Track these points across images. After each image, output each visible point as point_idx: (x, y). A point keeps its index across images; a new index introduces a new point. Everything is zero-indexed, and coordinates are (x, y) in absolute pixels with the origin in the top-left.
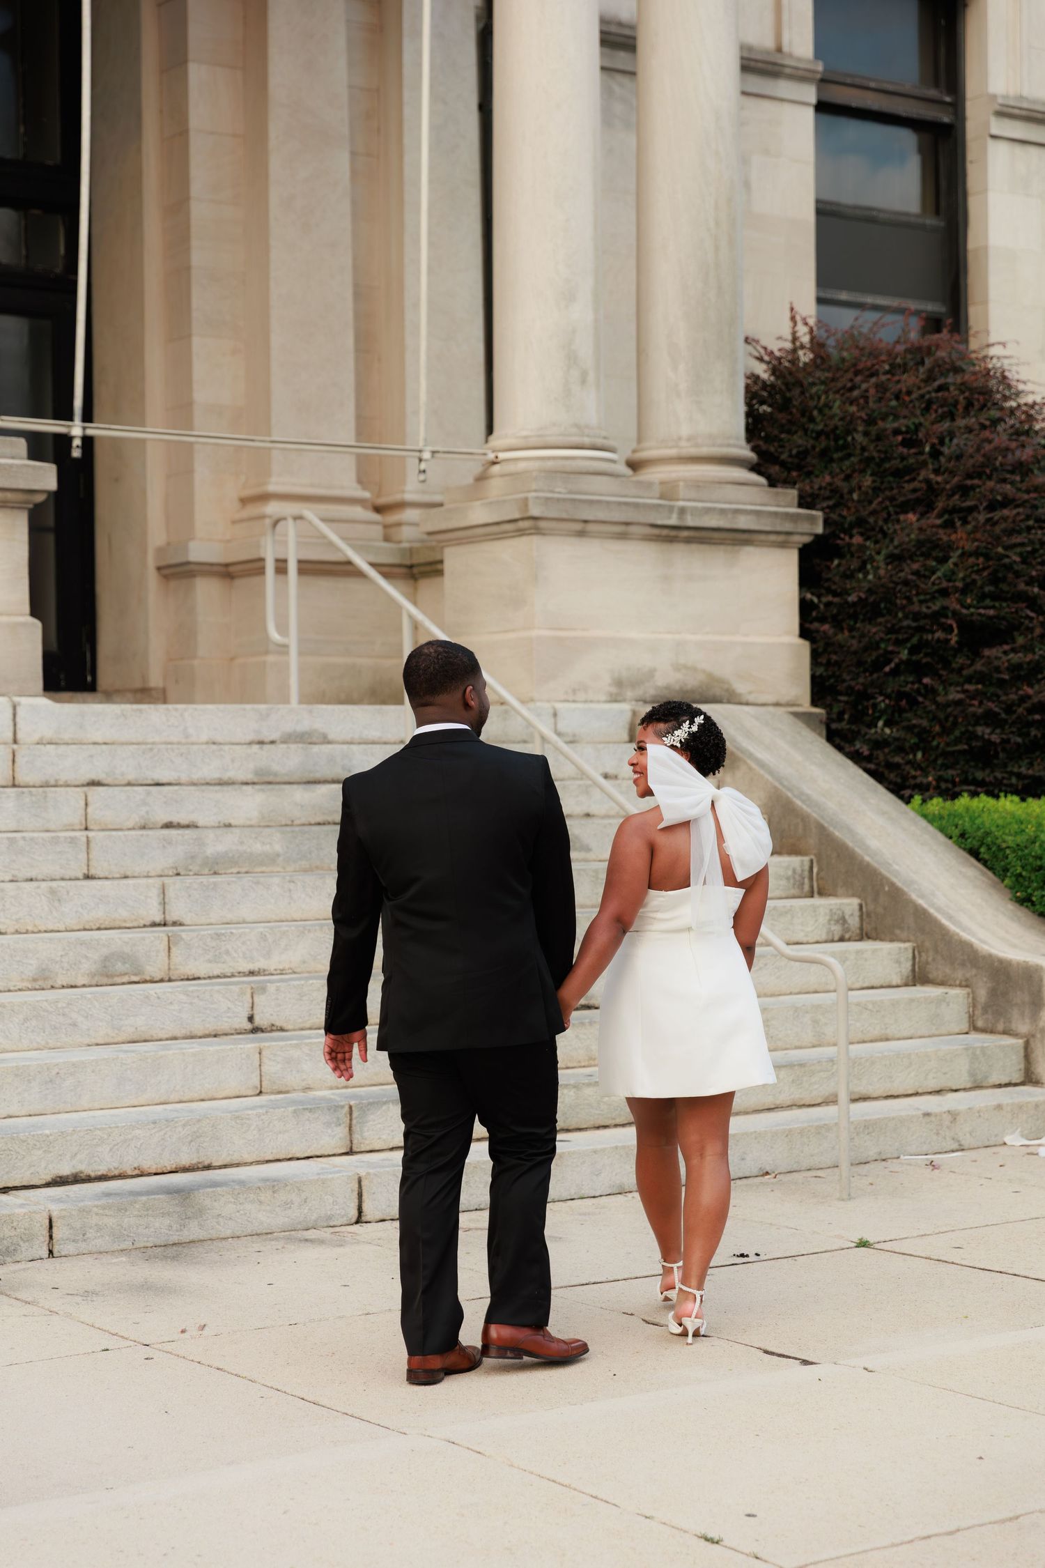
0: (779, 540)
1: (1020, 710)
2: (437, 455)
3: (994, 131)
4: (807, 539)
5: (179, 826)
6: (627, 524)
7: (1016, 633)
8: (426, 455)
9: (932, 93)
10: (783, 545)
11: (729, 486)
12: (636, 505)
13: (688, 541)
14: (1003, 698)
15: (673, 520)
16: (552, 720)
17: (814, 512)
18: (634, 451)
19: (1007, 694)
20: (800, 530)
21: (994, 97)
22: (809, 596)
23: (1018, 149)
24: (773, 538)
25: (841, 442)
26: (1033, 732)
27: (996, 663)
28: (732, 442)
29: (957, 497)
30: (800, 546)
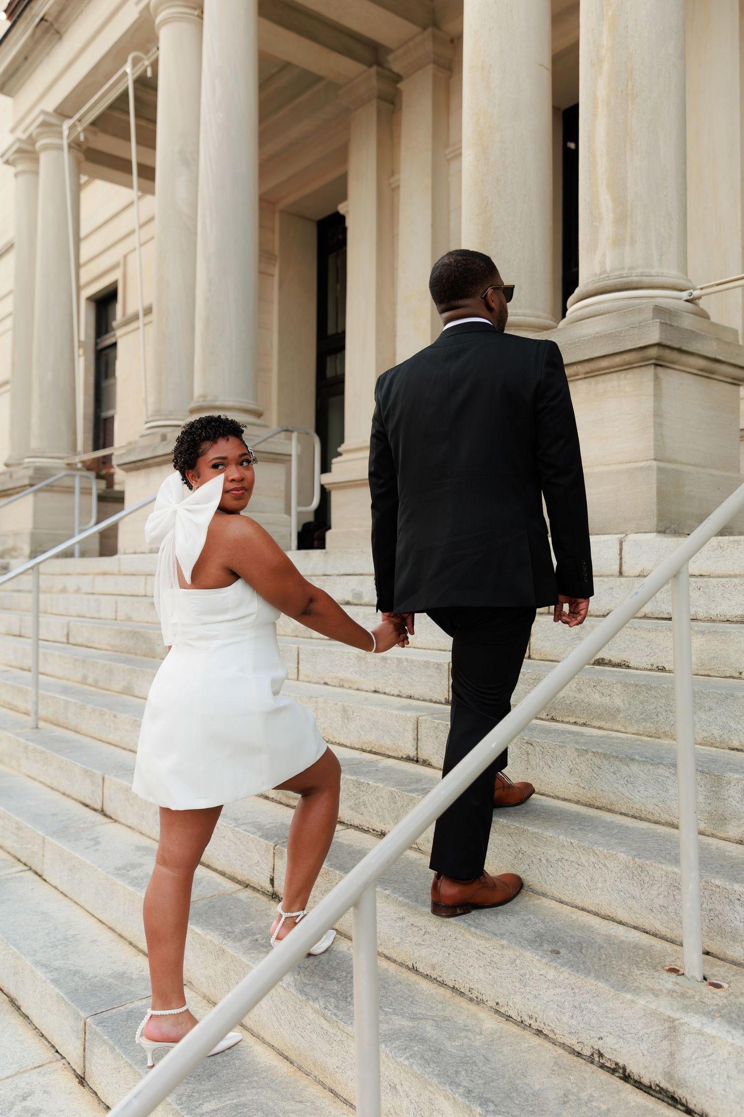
5: (610, 664)
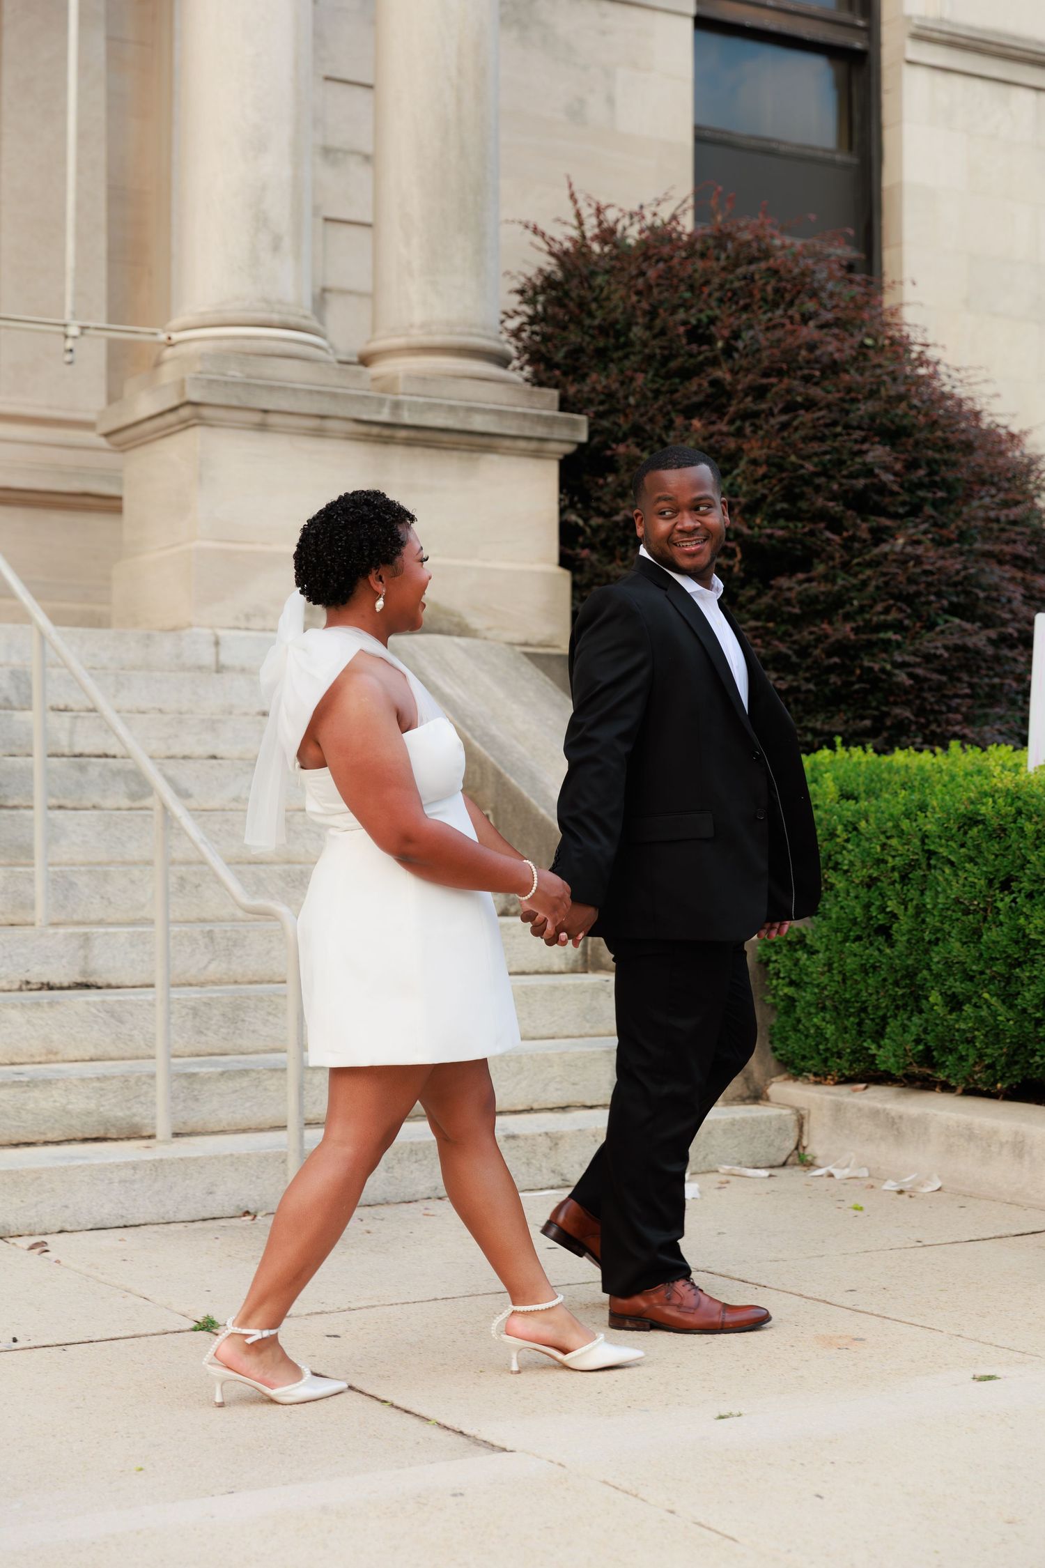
0: (534, 448)
1: (817, 652)
2: (87, 332)
3: (911, 56)
4: (569, 449)
6: (322, 417)
7: (816, 561)
8: (74, 331)
9: (845, 16)
10: (537, 455)
11: (466, 381)
12: (334, 396)
13: (409, 443)
14: (796, 637)
15: (385, 416)
16: (213, 650)
17: (576, 416)
18: (368, 342)
19: (800, 632)
20: (556, 436)
21: (909, 18)
22: (573, 518)
23: (940, 78)
24: (522, 444)
25: (622, 339)
26: (833, 679)
27: (788, 595)
28: (474, 330)
29: (749, 399)
30: (561, 457)
